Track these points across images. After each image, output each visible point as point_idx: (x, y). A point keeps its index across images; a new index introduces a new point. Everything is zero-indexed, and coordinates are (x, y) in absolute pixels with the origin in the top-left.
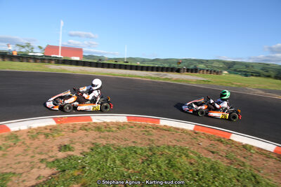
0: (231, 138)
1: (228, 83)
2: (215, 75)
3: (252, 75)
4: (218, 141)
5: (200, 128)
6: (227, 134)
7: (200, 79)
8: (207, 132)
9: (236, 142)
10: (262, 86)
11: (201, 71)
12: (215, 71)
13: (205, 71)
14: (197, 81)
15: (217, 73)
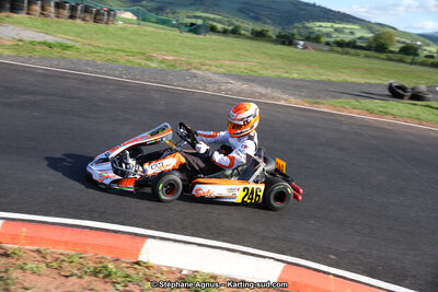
0: (142, 258)
1: (133, 54)
2: (91, 25)
3: (213, 30)
4: (95, 273)
5: (24, 230)
6: (126, 242)
7: (29, 35)
8: (57, 243)
9: (159, 269)
10: (242, 66)
11: (37, 8)
12: (87, 10)
13: (52, 9)
14: (18, 44)
15: (97, 17)
